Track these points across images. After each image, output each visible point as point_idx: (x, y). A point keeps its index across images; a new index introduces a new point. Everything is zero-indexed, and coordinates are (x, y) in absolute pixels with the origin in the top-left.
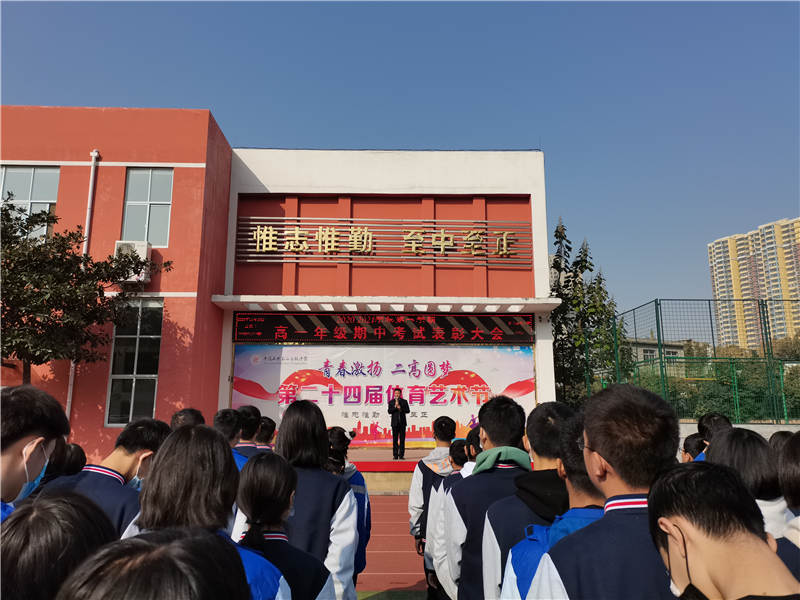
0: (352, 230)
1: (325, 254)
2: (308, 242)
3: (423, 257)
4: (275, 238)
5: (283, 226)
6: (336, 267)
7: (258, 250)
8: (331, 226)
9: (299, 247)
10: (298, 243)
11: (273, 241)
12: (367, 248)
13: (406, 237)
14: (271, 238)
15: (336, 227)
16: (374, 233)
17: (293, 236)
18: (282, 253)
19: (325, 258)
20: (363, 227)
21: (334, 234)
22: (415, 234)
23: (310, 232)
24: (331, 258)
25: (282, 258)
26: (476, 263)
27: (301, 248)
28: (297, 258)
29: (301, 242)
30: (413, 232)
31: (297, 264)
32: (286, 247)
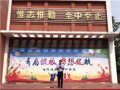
0: (49, 12)
2: (34, 16)
4: (24, 14)
5: (26, 10)
7: (18, 18)
8: (42, 11)
9: (31, 17)
10: (31, 16)
11: (23, 15)
12: (54, 18)
13: (66, 14)
14: (22, 14)
15: (44, 11)
16: (56, 13)
17: (30, 13)
18: (26, 19)
20: (52, 11)
21: (43, 13)
22: (69, 13)
23: (35, 12)
25: (26, 21)
27: (32, 18)
29: (32, 15)
30: (68, 12)
32: (27, 17)
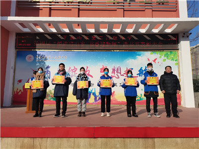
1: (65, 3)
3: (118, 4)
6: (71, 10)
19: (65, 5)
24: (68, 5)
26: (146, 7)
28: (50, 5)
31: (50, 8)
